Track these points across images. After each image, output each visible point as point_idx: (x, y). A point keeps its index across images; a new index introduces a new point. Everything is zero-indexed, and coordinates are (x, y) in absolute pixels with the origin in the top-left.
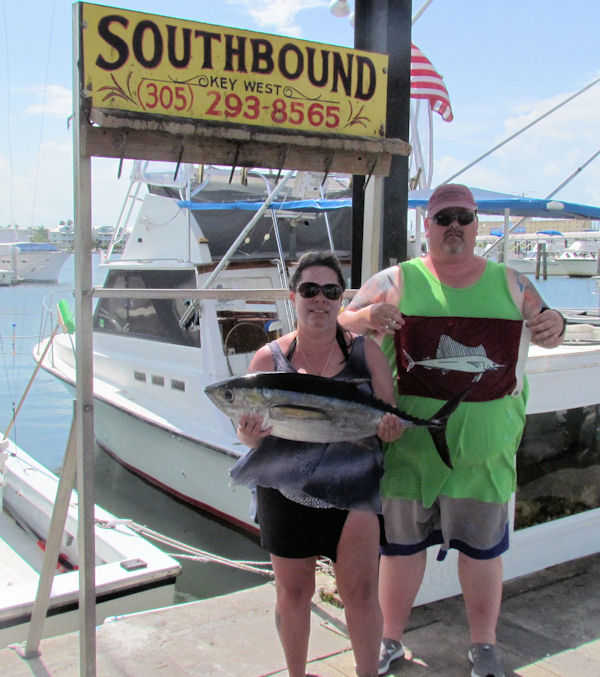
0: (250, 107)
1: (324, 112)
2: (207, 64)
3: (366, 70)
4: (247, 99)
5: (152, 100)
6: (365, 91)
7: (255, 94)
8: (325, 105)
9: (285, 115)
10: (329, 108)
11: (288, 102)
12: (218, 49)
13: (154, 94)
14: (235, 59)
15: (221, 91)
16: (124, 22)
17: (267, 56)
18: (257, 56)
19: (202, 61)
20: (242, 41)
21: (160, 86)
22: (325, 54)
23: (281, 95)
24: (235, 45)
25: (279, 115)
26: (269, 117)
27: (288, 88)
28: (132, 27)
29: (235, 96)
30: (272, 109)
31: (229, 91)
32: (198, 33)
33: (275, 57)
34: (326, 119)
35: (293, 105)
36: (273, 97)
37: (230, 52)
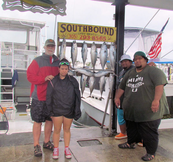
0: (88, 38)
1: (103, 38)
2: (80, 31)
3: (112, 30)
4: (88, 36)
5: (70, 37)
6: (111, 34)
7: (89, 35)
8: (103, 37)
9: (95, 39)
10: (104, 37)
11: (95, 36)
12: (82, 28)
13: (70, 36)
14: (85, 30)
15: (83, 35)
16: (65, 25)
17: (91, 29)
18: (89, 29)
19: (79, 30)
20: (86, 27)
21: (71, 35)
22: (103, 28)
23: (94, 35)
24: (85, 27)
25: (93, 39)
26: (92, 39)
27: (95, 34)
28: (67, 25)
29: (85, 36)
30: (92, 38)
31: (84, 35)
32: (78, 26)
33: (93, 29)
34: (103, 39)
35: (96, 37)
36: (93, 36)
37: (84, 29)
